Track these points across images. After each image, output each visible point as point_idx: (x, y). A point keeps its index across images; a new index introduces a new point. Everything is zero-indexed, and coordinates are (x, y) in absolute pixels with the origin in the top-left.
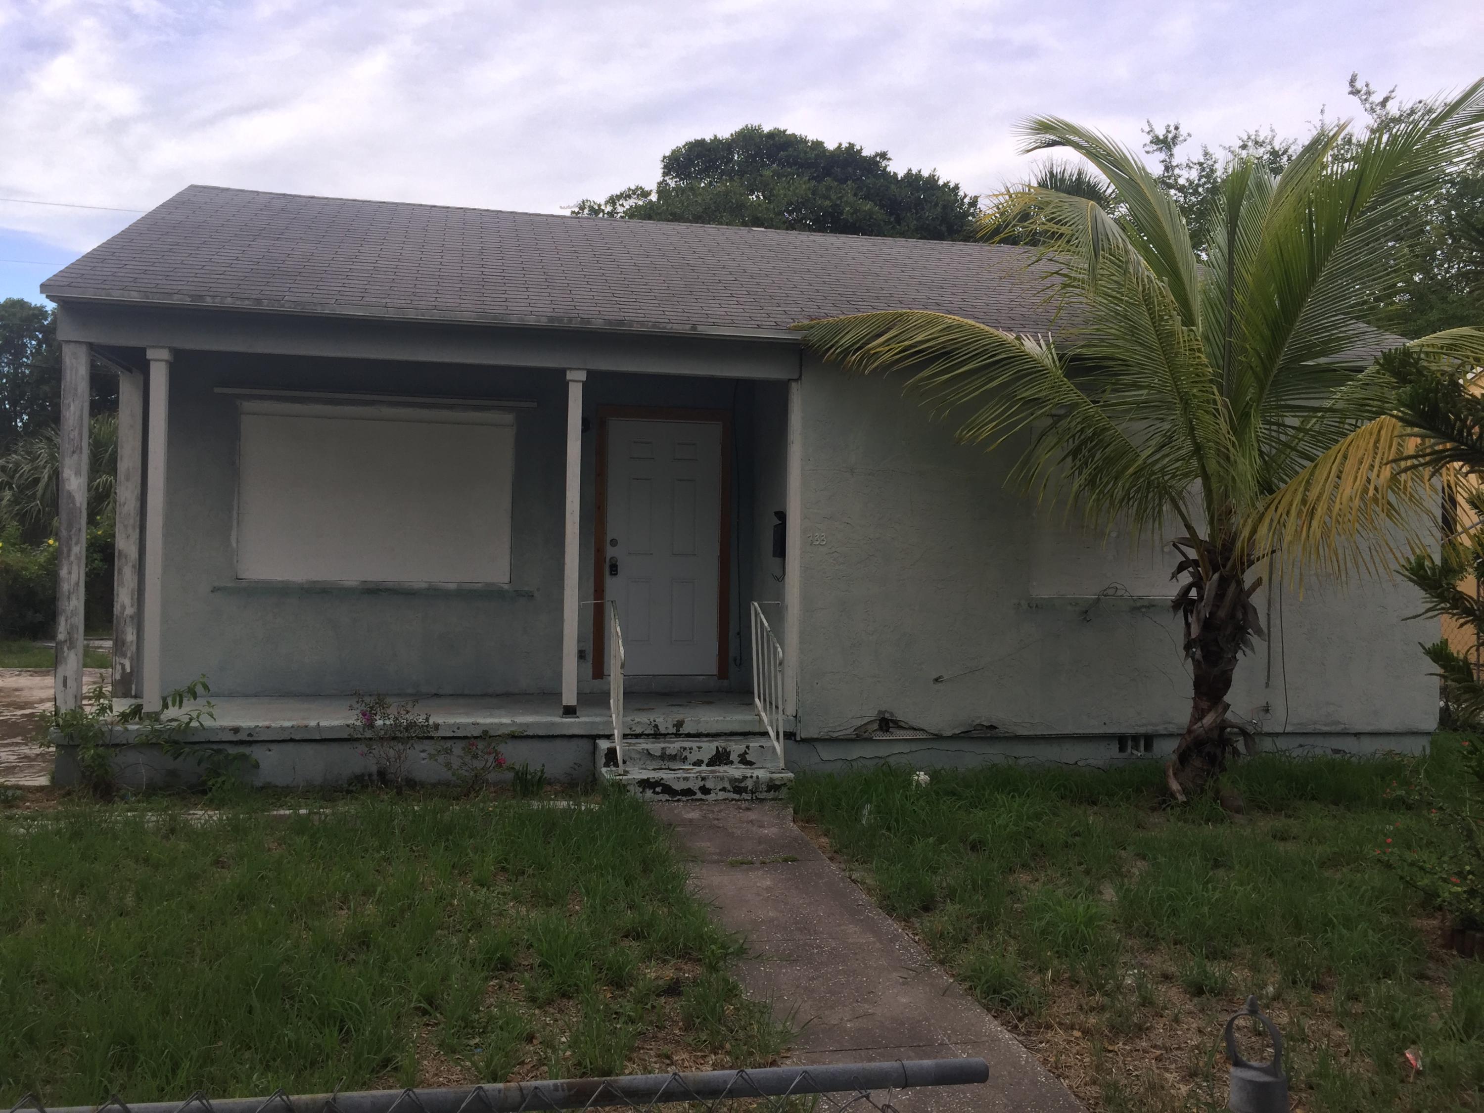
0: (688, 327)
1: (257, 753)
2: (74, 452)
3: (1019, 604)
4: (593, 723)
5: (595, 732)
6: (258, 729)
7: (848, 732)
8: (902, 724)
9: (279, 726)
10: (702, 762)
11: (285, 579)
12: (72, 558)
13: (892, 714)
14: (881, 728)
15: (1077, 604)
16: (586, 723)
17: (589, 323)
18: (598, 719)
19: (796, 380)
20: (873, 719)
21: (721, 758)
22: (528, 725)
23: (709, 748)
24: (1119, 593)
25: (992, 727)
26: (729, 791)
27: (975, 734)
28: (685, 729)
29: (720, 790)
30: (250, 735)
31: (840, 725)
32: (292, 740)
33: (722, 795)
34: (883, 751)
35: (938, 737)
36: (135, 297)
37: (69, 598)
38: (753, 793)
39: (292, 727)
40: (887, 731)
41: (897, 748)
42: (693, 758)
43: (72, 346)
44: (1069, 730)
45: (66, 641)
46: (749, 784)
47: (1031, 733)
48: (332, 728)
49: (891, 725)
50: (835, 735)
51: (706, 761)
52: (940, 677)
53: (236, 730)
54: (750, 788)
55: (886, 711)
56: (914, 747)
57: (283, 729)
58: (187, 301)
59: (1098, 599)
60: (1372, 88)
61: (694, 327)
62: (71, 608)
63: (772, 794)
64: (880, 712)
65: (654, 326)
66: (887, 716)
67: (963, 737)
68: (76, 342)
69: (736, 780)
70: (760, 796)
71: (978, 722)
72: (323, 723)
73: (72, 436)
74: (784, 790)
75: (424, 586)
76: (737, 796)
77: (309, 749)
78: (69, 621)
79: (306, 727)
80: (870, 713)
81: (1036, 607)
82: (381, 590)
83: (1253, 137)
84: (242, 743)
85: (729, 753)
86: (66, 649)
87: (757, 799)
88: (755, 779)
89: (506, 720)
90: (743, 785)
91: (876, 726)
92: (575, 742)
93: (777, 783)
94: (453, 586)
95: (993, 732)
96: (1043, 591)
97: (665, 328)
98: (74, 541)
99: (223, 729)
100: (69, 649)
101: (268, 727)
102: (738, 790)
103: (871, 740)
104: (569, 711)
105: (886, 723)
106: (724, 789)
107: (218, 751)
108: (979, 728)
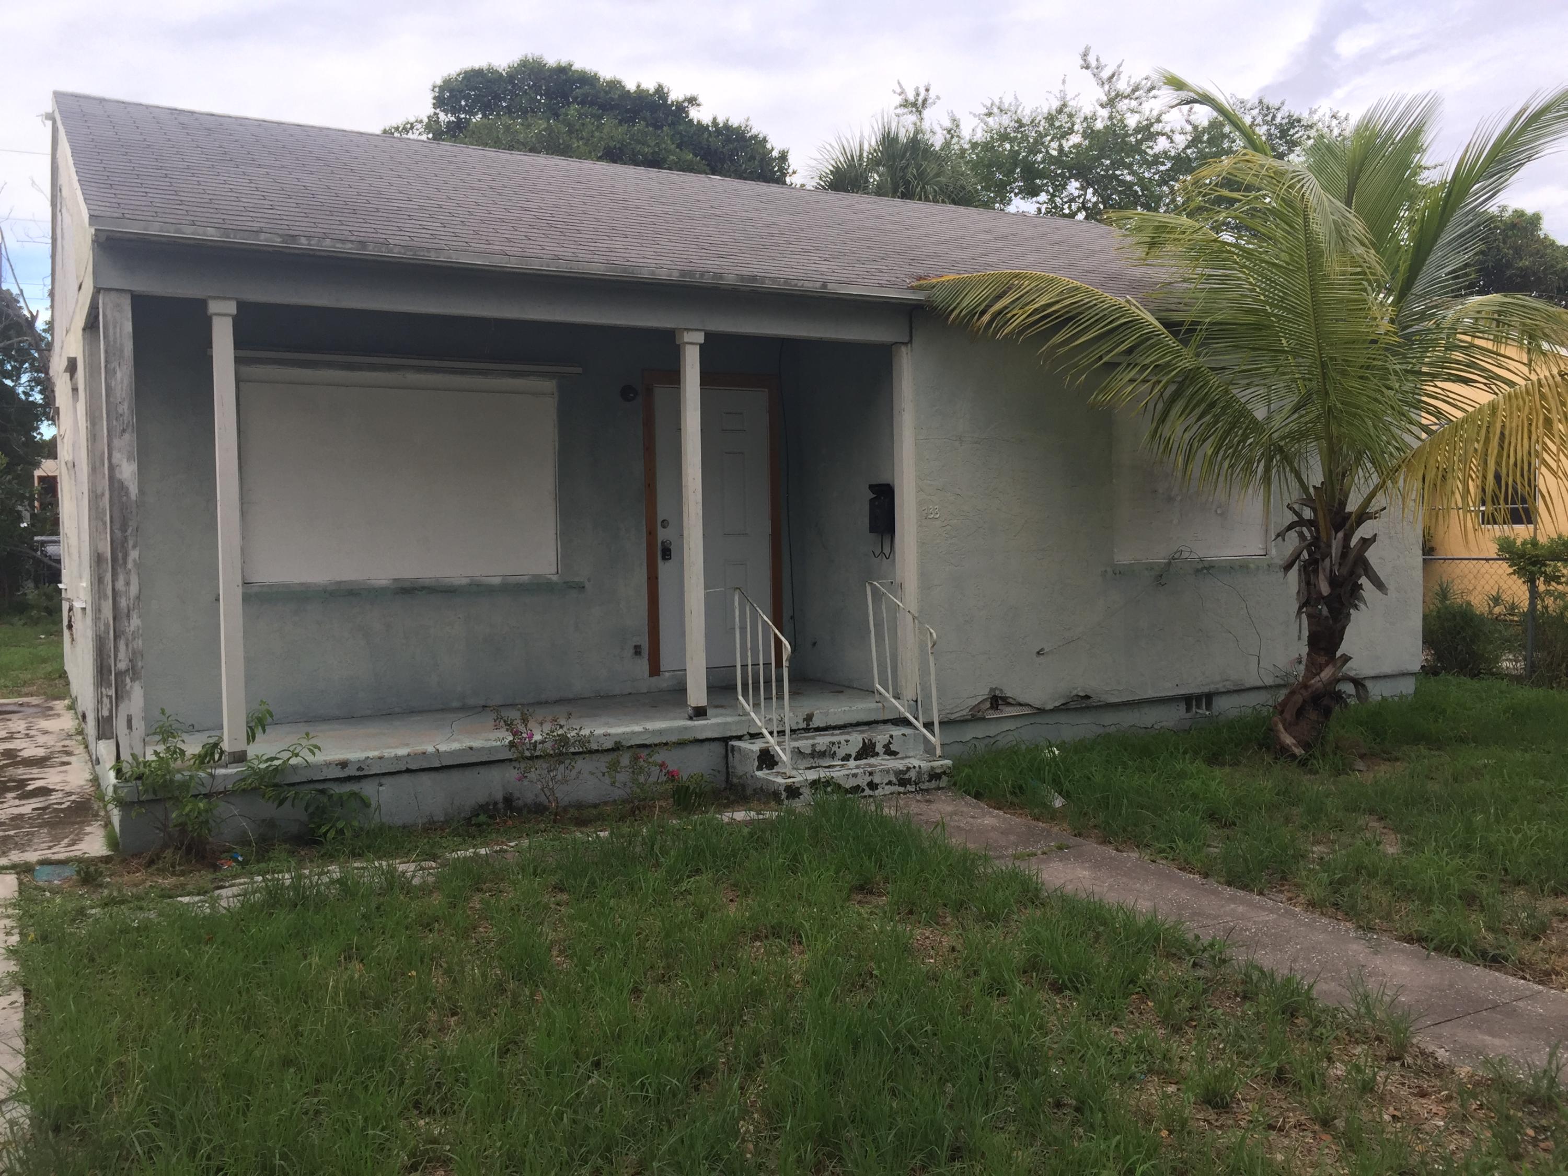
0: (818, 285)
1: (368, 789)
2: (124, 431)
3: (1106, 571)
4: (726, 724)
5: (728, 734)
6: (369, 761)
7: (964, 713)
8: (1010, 700)
9: (393, 755)
10: (850, 756)
11: (303, 580)
12: (130, 565)
13: (1001, 690)
14: (992, 707)
15: (1152, 569)
16: (718, 724)
17: (721, 278)
18: (729, 719)
19: (905, 344)
20: (985, 697)
21: (867, 751)
22: (661, 732)
23: (856, 740)
24: (1185, 555)
25: (1087, 697)
26: (895, 784)
27: (1072, 705)
28: (816, 723)
29: (887, 784)
30: (360, 769)
31: (956, 706)
32: (408, 771)
33: (889, 789)
34: (992, 730)
35: (1041, 711)
36: (212, 234)
37: (128, 616)
38: (916, 784)
39: (409, 755)
40: (997, 709)
41: (1006, 726)
42: (841, 753)
43: (113, 295)
44: (1151, 693)
45: (128, 670)
46: (913, 775)
47: (1116, 700)
48: (452, 753)
49: (1000, 702)
50: (953, 717)
51: (854, 755)
52: (1042, 650)
53: (344, 764)
54: (913, 779)
55: (996, 688)
56: (1018, 723)
57: (397, 758)
58: (277, 242)
59: (1169, 563)
60: (1103, 61)
61: (824, 285)
62: (132, 628)
63: (933, 784)
64: (992, 690)
65: (785, 283)
66: (997, 693)
67: (1062, 709)
68: (117, 290)
69: (901, 772)
70: (924, 787)
71: (1074, 692)
72: (443, 748)
73: (120, 411)
74: (944, 778)
75: (464, 581)
76: (902, 789)
77: (425, 778)
78: (130, 646)
79: (424, 753)
80: (983, 692)
81: (1120, 574)
82: (416, 589)
83: (997, 104)
84: (349, 779)
85: (874, 745)
86: (128, 680)
87: (921, 790)
88: (917, 769)
89: (637, 728)
90: (907, 776)
91: (988, 705)
92: (707, 746)
93: (938, 771)
94: (497, 581)
95: (1088, 702)
96: (1124, 558)
97: (796, 285)
98: (131, 543)
99: (328, 764)
100: (132, 680)
101: (380, 758)
102: (903, 782)
103: (984, 719)
104: (700, 712)
105: (997, 700)
106: (890, 783)
107: (323, 792)
108: (1075, 699)
